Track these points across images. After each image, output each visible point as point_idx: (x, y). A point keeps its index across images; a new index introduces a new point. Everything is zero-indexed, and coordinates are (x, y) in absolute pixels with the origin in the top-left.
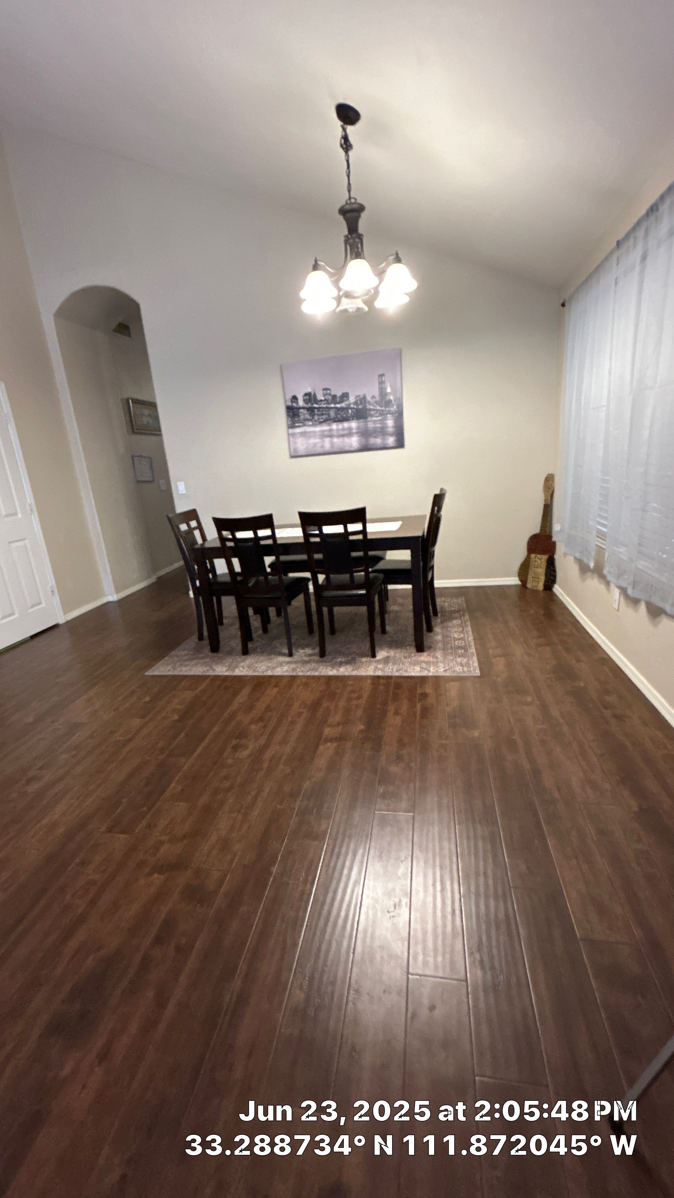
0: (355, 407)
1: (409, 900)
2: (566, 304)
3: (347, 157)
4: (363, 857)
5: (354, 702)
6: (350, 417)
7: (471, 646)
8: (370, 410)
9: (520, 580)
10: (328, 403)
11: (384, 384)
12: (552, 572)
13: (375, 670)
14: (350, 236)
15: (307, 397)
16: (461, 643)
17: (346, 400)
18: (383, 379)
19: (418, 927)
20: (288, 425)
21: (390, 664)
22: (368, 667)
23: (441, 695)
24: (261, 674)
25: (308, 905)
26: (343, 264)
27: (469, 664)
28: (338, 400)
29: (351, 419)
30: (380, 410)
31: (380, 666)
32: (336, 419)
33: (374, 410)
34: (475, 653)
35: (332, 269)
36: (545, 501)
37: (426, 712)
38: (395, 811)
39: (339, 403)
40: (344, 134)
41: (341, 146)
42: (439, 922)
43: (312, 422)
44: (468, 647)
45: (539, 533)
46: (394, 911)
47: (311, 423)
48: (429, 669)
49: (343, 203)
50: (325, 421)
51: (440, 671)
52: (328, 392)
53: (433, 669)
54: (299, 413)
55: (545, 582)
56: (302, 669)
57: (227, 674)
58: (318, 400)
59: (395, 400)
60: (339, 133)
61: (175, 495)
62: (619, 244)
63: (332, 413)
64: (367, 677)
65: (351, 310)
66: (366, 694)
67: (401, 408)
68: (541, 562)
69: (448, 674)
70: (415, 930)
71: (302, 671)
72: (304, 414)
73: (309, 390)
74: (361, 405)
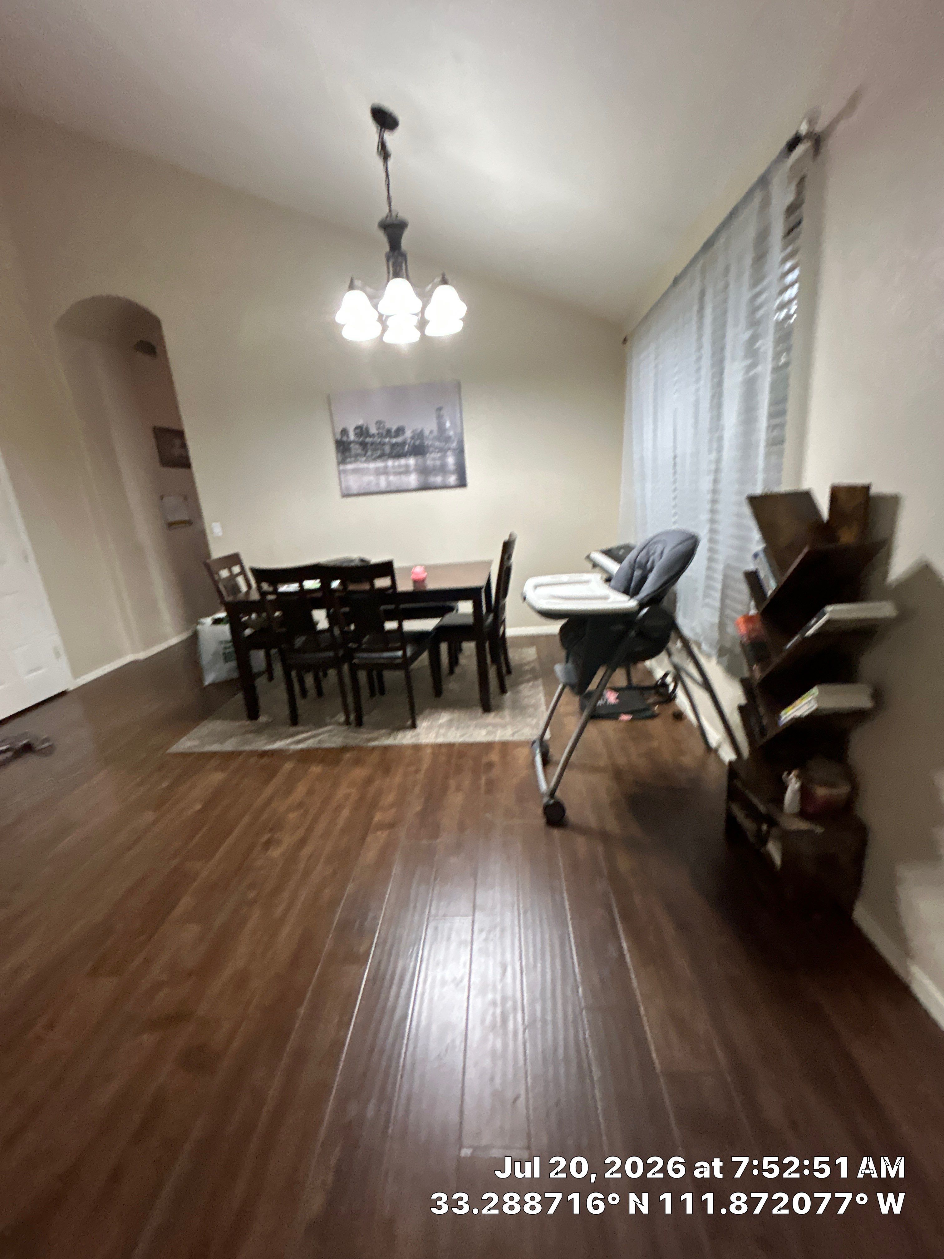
0: (412, 442)
2: (628, 340)
3: (385, 167)
5: (412, 777)
6: (406, 453)
7: (541, 703)
8: (428, 446)
10: (382, 438)
11: (442, 419)
13: (436, 737)
14: (392, 254)
15: (359, 431)
17: (402, 435)
18: (442, 414)
20: (338, 460)
21: (453, 729)
22: (430, 732)
23: (509, 763)
26: (384, 283)
28: (393, 434)
29: (408, 455)
30: (439, 446)
31: (442, 731)
32: (392, 455)
33: (432, 446)
35: (370, 289)
37: (491, 786)
39: (394, 438)
40: (381, 140)
41: (379, 152)
43: (365, 457)
44: (538, 705)
47: (364, 459)
48: (495, 733)
49: (384, 216)
50: (380, 457)
51: (507, 734)
52: (382, 425)
53: (500, 733)
54: (351, 448)
57: (266, 747)
58: (370, 434)
59: (455, 436)
60: (376, 138)
61: (210, 538)
63: (387, 449)
64: (427, 745)
66: (426, 764)
67: (462, 444)
72: (356, 449)
73: (360, 422)
74: (418, 440)
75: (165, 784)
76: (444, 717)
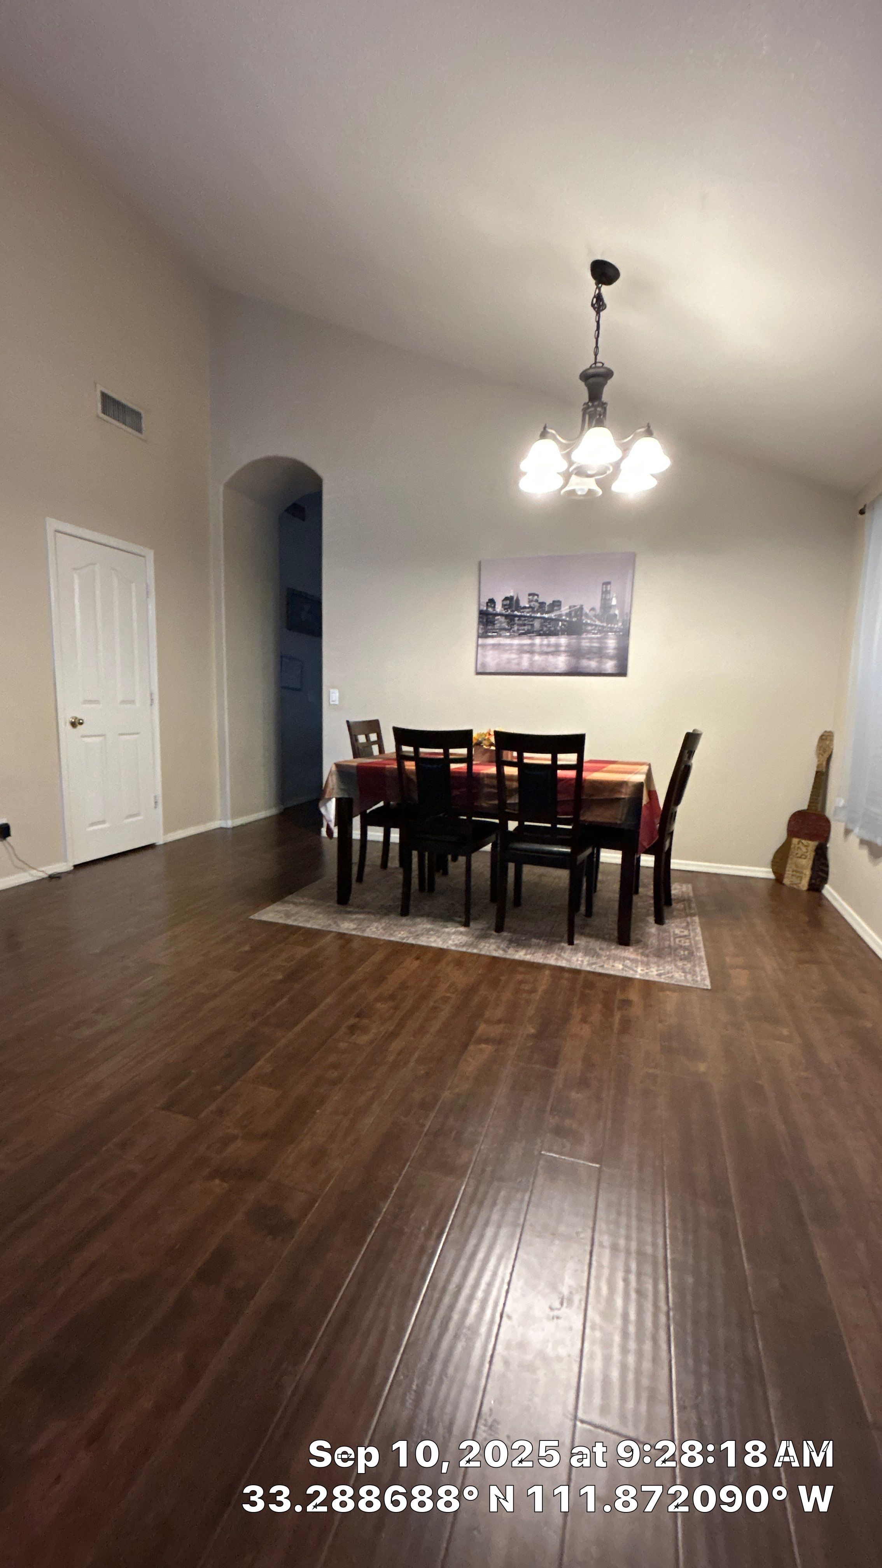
0: (568, 619)
2: (866, 512)
5: (526, 996)
6: (558, 631)
7: (699, 946)
8: (587, 624)
9: (774, 873)
10: (533, 612)
11: (608, 595)
12: (823, 868)
14: (590, 404)
15: (508, 602)
17: (556, 610)
18: (609, 589)
20: (478, 633)
23: (652, 1006)
26: (578, 431)
27: (695, 972)
28: (546, 609)
29: (560, 633)
30: (600, 626)
32: (542, 632)
33: (591, 625)
34: (705, 958)
35: (566, 438)
36: (818, 766)
37: (626, 1025)
39: (547, 613)
40: (597, 293)
41: (593, 305)
43: (510, 633)
45: (805, 810)
47: (508, 634)
48: (635, 969)
49: (587, 367)
50: (527, 633)
51: (651, 974)
52: (536, 597)
53: (641, 971)
54: (494, 621)
55: (812, 878)
58: (520, 607)
59: (621, 614)
61: (325, 704)
63: (537, 624)
65: (580, 493)
67: (628, 626)
68: (807, 850)
72: (501, 621)
73: (512, 594)
74: (575, 617)
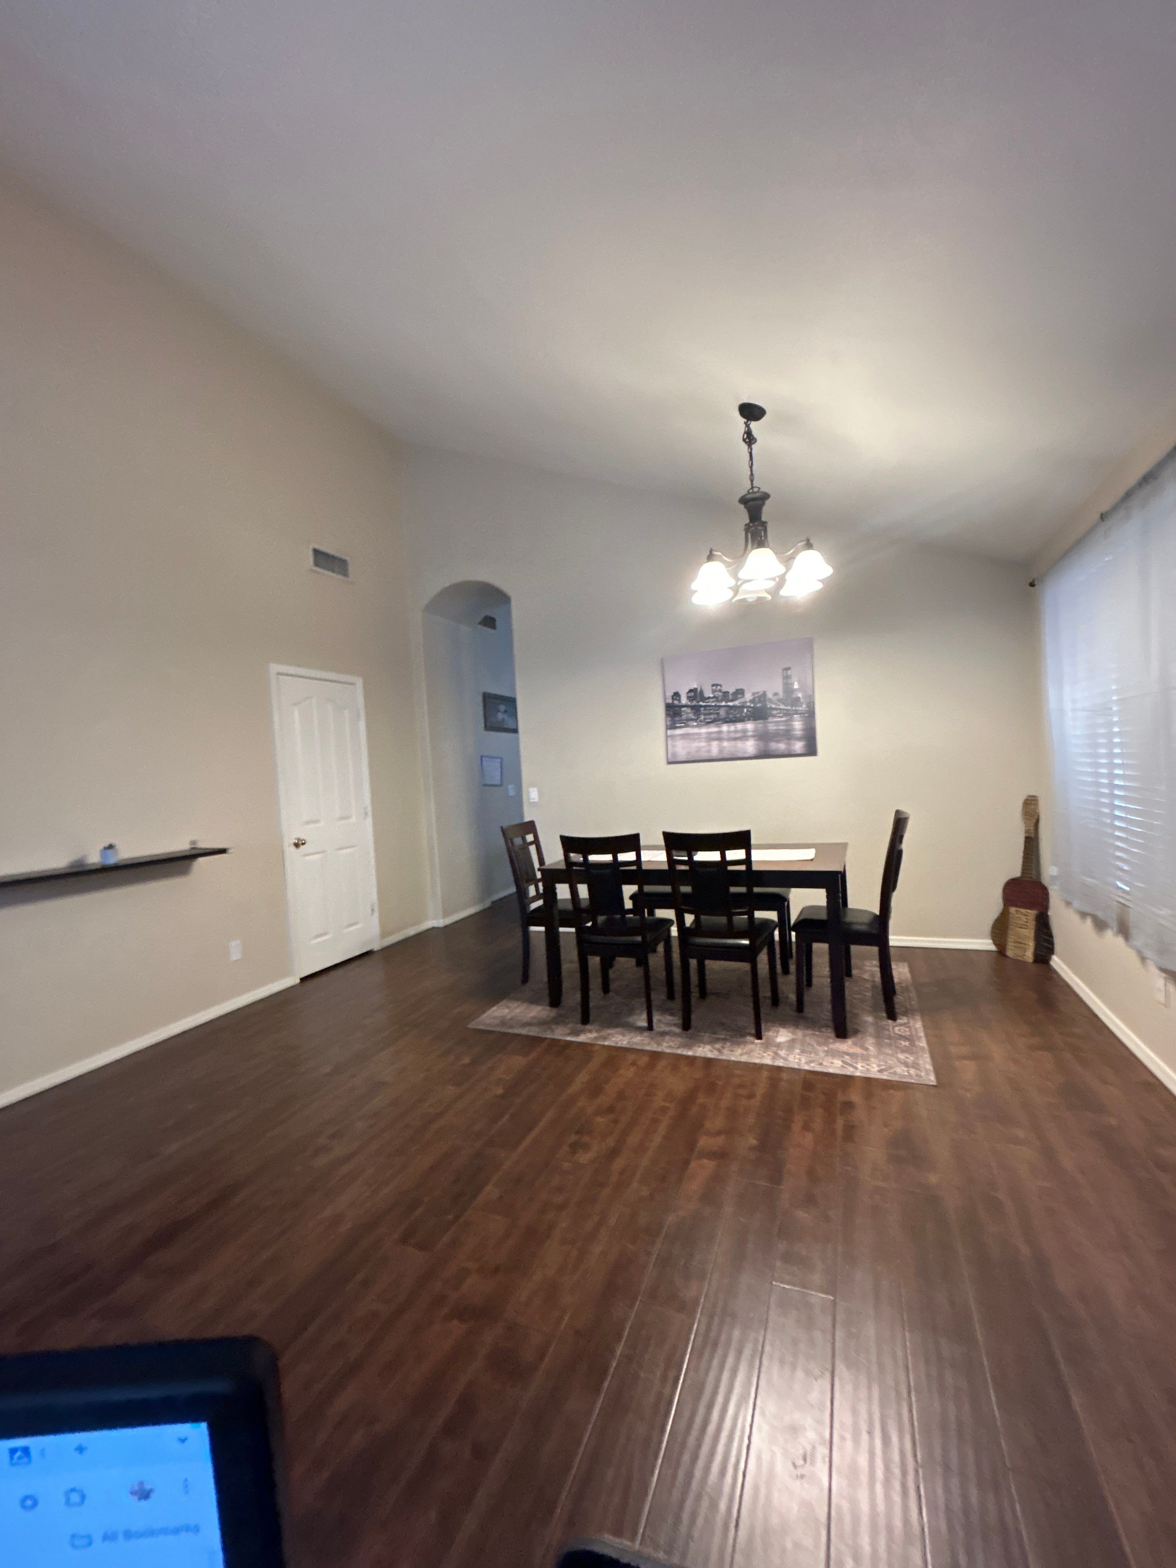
0: (752, 705)
1: (827, 1452)
2: (1036, 583)
3: (750, 449)
4: (753, 1356)
5: (744, 1102)
6: (744, 717)
7: (920, 1037)
8: (772, 709)
9: (995, 944)
10: (718, 701)
11: (790, 679)
12: (1047, 938)
13: (774, 1058)
14: (751, 525)
15: (692, 694)
16: (905, 1031)
17: (740, 698)
18: (789, 674)
19: (845, 1505)
20: (667, 726)
21: (797, 1051)
22: (765, 1052)
23: (874, 1108)
24: (613, 1044)
25: (668, 1422)
26: (742, 552)
27: (918, 1065)
28: (731, 697)
29: (746, 719)
30: (784, 709)
32: (728, 720)
33: (776, 709)
34: (927, 1052)
35: (732, 559)
36: (1027, 831)
37: (850, 1132)
38: (805, 1288)
39: (732, 701)
40: (747, 429)
41: (744, 440)
42: (881, 1507)
43: (697, 722)
44: (915, 1038)
45: (1019, 878)
46: (803, 1466)
47: (695, 724)
48: (855, 1065)
49: (746, 493)
50: (713, 721)
51: (872, 1070)
52: (719, 687)
53: (862, 1066)
54: (681, 712)
55: (1036, 949)
56: (672, 1044)
57: (569, 1038)
58: (705, 698)
59: (804, 698)
60: (742, 428)
61: (525, 802)
62: (1103, 517)
63: (722, 712)
64: (762, 1066)
65: (750, 600)
66: (761, 1090)
67: (812, 707)
68: (1027, 919)
69: (885, 1077)
70: (839, 1507)
71: (670, 1047)
72: (687, 713)
73: (695, 686)
74: (760, 703)
75: (466, 1060)
76: (783, 1036)
